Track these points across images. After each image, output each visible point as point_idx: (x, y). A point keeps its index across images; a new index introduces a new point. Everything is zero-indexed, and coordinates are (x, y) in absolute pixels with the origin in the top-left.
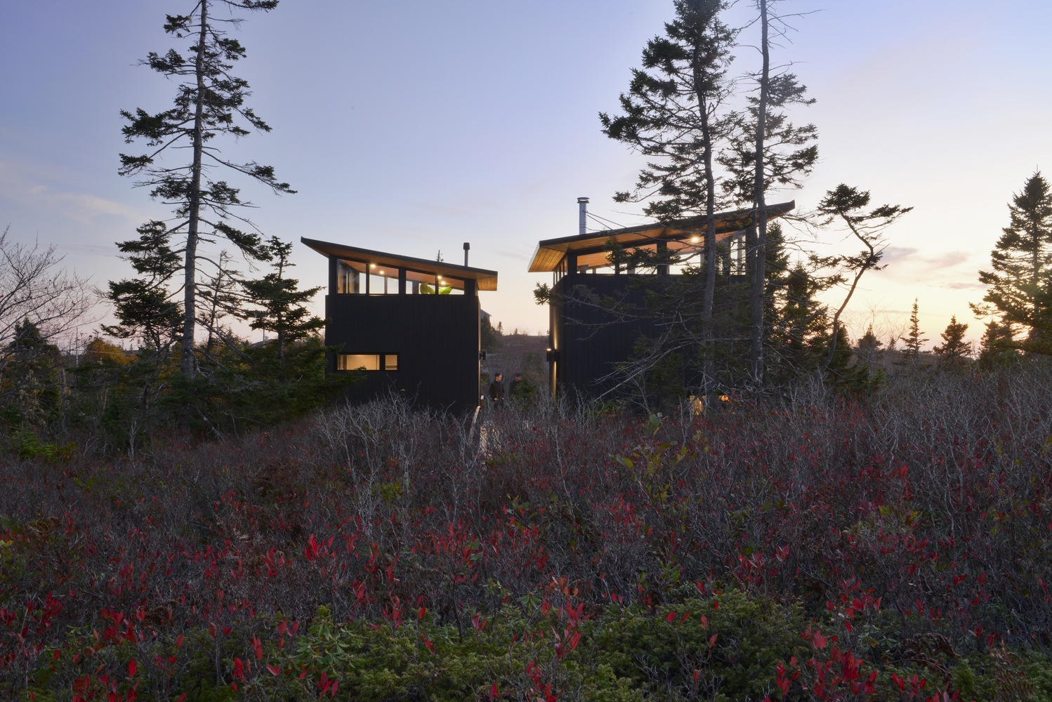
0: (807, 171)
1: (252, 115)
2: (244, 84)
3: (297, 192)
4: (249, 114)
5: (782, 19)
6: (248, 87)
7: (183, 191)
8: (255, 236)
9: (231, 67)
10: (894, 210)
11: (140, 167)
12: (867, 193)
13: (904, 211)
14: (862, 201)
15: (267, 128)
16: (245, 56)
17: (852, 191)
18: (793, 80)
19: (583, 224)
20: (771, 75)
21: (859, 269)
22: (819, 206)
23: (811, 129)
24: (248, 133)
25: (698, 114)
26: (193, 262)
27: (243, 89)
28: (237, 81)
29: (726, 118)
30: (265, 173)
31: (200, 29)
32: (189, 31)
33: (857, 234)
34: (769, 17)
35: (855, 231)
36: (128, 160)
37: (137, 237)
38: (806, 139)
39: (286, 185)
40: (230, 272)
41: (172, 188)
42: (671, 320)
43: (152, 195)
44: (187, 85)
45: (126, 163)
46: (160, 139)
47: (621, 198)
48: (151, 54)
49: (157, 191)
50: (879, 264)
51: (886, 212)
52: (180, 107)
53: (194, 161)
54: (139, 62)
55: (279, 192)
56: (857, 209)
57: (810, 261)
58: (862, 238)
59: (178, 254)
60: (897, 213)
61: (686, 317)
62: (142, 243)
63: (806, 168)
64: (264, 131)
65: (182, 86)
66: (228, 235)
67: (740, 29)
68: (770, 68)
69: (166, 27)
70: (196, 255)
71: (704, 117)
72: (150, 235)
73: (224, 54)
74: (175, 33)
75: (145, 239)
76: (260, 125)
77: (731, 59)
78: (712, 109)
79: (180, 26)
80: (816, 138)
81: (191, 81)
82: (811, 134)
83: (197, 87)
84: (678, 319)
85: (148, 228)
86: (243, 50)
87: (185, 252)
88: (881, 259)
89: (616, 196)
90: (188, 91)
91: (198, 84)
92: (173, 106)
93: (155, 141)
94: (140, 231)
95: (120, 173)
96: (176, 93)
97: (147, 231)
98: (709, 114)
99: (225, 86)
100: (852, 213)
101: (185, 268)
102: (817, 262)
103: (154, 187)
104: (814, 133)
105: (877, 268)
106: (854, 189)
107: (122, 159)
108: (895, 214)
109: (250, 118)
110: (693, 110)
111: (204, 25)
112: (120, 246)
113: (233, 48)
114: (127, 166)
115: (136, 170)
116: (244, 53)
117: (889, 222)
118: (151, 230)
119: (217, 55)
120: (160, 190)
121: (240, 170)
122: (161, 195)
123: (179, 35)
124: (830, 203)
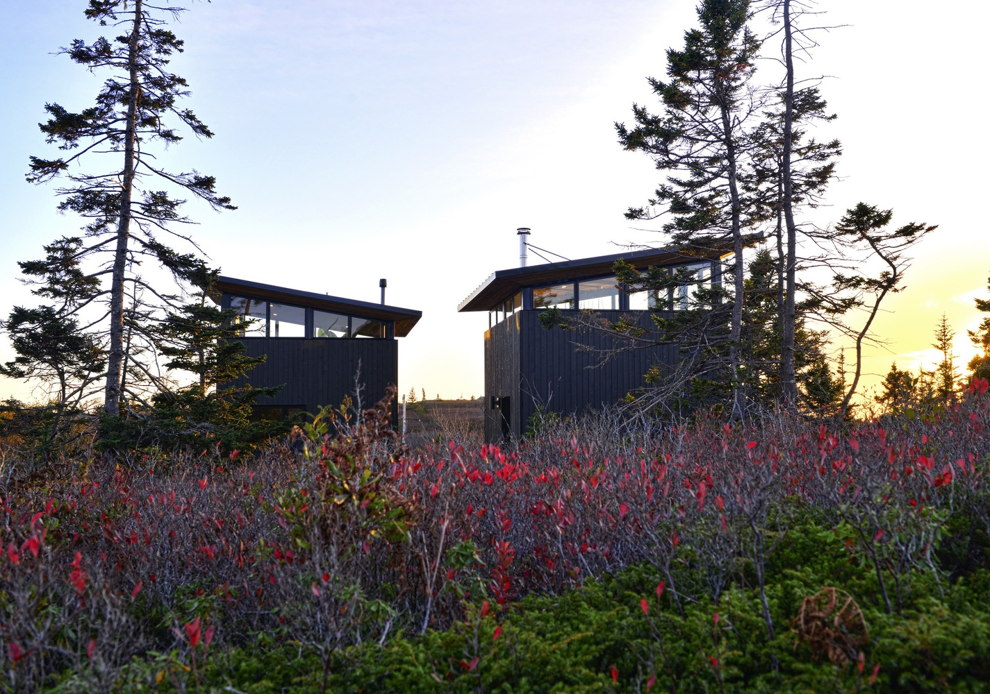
0: (820, 191)
1: (192, 118)
2: (182, 81)
3: (236, 208)
4: (189, 116)
5: (805, 32)
6: (186, 85)
7: (99, 204)
8: (192, 256)
9: (167, 62)
10: (920, 228)
11: (51, 174)
12: (890, 212)
13: (930, 229)
14: (883, 219)
15: (209, 134)
16: (181, 51)
17: (872, 210)
18: (816, 95)
19: (524, 257)
20: (796, 89)
21: (880, 291)
22: (837, 225)
23: (835, 144)
24: (180, 139)
25: (722, 126)
26: (122, 285)
27: (179, 87)
28: (173, 78)
29: (755, 131)
30: (204, 184)
31: (133, 16)
32: (115, 18)
33: (880, 254)
34: (792, 30)
35: (878, 251)
36: (39, 164)
37: (43, 257)
38: (828, 156)
39: (226, 200)
40: (167, 296)
41: (86, 200)
42: (697, 343)
43: (59, 208)
44: (117, 80)
45: (35, 168)
46: (76, 142)
47: (633, 214)
48: (76, 41)
49: (68, 203)
50: (897, 286)
51: (909, 231)
52: (102, 106)
53: (126, 167)
54: (61, 50)
55: (217, 207)
56: (877, 229)
57: (835, 281)
58: (885, 258)
59: (98, 277)
60: (922, 231)
61: (713, 340)
62: (49, 264)
63: (820, 187)
64: (203, 137)
65: (110, 80)
66: (159, 255)
67: (763, 41)
68: (794, 81)
69: (87, 12)
70: (125, 277)
71: (728, 130)
72: (58, 255)
73: (155, 46)
74: (98, 21)
75: (53, 260)
76: (202, 129)
77: (753, 71)
78: (736, 121)
79: (105, 12)
80: (840, 154)
81: (122, 76)
82: (835, 150)
83: (129, 82)
84: (703, 341)
85: (59, 245)
86: (181, 43)
87: (112, 274)
88: (901, 280)
89: (629, 212)
90: (115, 87)
91: (132, 80)
92: (93, 104)
93: (69, 143)
94: (48, 249)
95: (28, 180)
96: (100, 88)
97: (55, 250)
98: (733, 127)
99: (158, 83)
100: (872, 233)
101: (112, 292)
102: (842, 283)
103: (64, 199)
104: (839, 149)
105: (896, 290)
106: (874, 207)
107: (32, 163)
108: (917, 234)
109: (189, 121)
110: (717, 122)
111: (138, 12)
112: (23, 265)
113: (166, 39)
114: (36, 172)
115: (46, 177)
116: (180, 47)
117: (910, 242)
118: (62, 248)
119: (147, 47)
120: (70, 202)
121: (174, 181)
122: (72, 207)
123: (103, 23)
124: (849, 222)
